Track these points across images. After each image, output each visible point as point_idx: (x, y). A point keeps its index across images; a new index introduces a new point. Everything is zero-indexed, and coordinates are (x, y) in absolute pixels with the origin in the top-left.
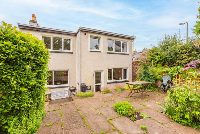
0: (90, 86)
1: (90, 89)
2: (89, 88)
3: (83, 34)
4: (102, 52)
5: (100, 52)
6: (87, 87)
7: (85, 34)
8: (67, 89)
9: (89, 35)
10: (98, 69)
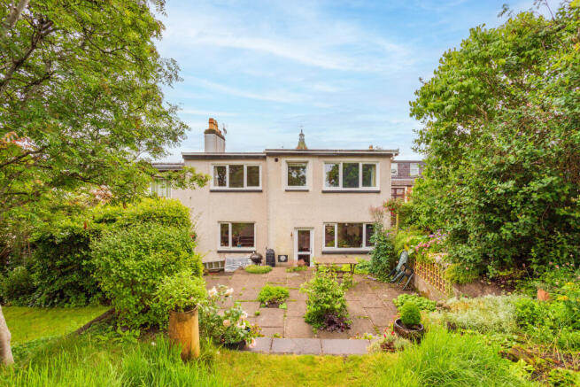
0: (286, 256)
1: (286, 261)
2: (283, 258)
3: (273, 159)
4: (310, 190)
5: (307, 191)
6: (279, 256)
7: (277, 160)
8: (249, 255)
9: (283, 161)
10: (304, 225)
